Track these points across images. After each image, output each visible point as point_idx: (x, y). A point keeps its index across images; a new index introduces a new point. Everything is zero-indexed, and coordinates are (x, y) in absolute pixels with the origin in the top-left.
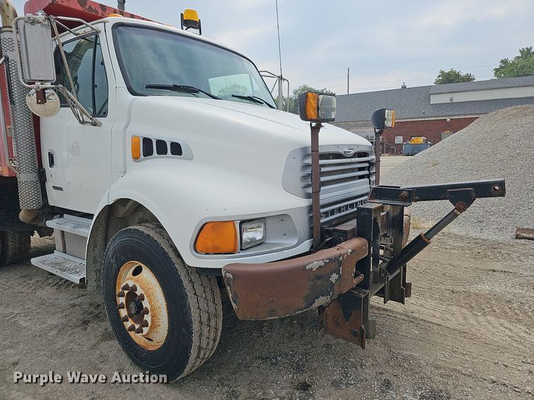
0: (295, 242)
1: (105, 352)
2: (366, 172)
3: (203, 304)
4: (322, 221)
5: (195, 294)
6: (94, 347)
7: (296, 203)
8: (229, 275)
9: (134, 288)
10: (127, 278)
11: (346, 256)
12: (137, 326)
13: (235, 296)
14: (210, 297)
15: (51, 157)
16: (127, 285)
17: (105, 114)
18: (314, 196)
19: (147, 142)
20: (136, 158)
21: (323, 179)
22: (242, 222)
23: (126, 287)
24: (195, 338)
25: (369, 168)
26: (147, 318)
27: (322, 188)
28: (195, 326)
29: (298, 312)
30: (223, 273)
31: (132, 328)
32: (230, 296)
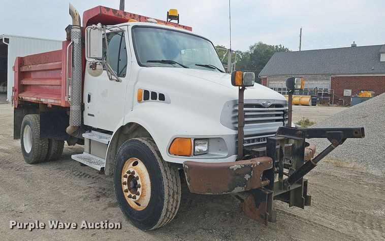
0: (226, 155)
1: (111, 212)
2: (281, 118)
3: (171, 184)
4: (244, 145)
5: (167, 178)
6: (105, 209)
7: (228, 132)
8: (186, 166)
9: (133, 173)
10: (129, 167)
11: (256, 165)
12: (133, 195)
13: (189, 178)
14: (175, 181)
15: (89, 97)
16: (129, 171)
17: (124, 76)
18: (240, 129)
19: (146, 92)
20: (139, 101)
21: (246, 119)
22: (195, 140)
23: (129, 172)
24: (165, 203)
25: (283, 115)
26: (139, 190)
27: (245, 125)
28: (166, 196)
29: (223, 193)
30: (183, 165)
31: (130, 196)
32: (187, 178)
